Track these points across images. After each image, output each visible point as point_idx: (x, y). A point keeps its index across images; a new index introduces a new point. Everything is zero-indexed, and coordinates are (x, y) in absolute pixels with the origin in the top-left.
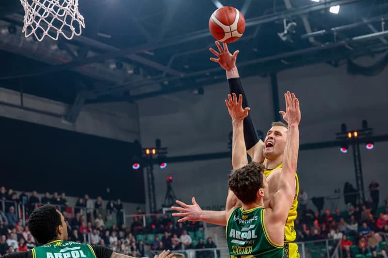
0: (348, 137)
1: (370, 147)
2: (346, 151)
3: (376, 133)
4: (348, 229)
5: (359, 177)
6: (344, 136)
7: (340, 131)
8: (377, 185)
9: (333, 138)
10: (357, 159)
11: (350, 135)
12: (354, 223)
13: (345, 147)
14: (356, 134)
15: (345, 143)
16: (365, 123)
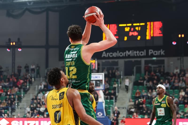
0: (10, 44)
1: (20, 50)
2: (9, 51)
3: (23, 44)
4: (4, 85)
5: (14, 63)
6: (9, 44)
7: (8, 41)
8: (21, 67)
9: (4, 44)
10: (14, 54)
11: (12, 44)
12: (7, 82)
13: (9, 49)
14: (14, 44)
15: (9, 47)
16: (19, 39)
